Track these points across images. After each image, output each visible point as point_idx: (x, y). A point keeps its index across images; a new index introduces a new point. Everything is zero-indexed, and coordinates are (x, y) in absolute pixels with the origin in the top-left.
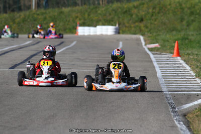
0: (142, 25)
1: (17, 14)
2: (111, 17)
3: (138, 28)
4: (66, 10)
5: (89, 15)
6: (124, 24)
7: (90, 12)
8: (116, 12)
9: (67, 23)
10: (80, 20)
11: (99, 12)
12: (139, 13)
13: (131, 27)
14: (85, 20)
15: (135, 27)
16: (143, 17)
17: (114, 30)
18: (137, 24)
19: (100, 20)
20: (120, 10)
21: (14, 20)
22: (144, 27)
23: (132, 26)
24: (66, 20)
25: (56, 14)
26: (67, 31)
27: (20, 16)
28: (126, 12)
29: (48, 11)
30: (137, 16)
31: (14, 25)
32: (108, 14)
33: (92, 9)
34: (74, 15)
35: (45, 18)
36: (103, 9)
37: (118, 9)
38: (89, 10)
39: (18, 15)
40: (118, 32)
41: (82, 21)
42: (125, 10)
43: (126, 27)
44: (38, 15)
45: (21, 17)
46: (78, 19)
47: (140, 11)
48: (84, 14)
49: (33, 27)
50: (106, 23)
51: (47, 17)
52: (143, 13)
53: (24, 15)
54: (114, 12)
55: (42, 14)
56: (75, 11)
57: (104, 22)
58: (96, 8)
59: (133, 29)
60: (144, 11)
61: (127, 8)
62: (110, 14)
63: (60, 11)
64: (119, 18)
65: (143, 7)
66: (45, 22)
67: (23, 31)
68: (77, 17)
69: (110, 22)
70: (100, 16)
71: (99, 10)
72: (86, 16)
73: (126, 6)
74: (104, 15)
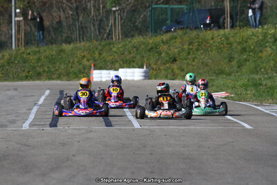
0: (175, 66)
2: (131, 55)
3: (170, 71)
4: (67, 47)
5: (100, 54)
7: (102, 50)
8: (137, 50)
9: (70, 65)
10: (88, 60)
11: (114, 50)
12: (170, 49)
13: (160, 69)
14: (95, 60)
15: (165, 70)
16: (176, 56)
18: (168, 65)
19: (117, 61)
20: (143, 47)
22: (178, 69)
23: (162, 68)
24: (69, 61)
25: (54, 53)
27: (4, 56)
28: (152, 48)
29: (42, 49)
30: (167, 54)
32: (126, 53)
33: (104, 46)
34: (79, 54)
36: (120, 46)
37: (140, 45)
38: (100, 47)
39: (1, 55)
42: (150, 46)
43: (153, 69)
44: (29, 54)
45: (6, 57)
46: (85, 59)
47: (172, 48)
48: (94, 52)
49: (24, 71)
50: (125, 65)
51: (42, 57)
52: (176, 50)
53: (9, 55)
54: (135, 49)
55: (35, 53)
56: (80, 49)
57: (122, 63)
58: (110, 44)
59: (163, 72)
60: (176, 48)
61: (153, 43)
62: (130, 53)
63: (59, 49)
64: (143, 57)
65: (175, 42)
66: (39, 64)
67: (9, 76)
68: (84, 56)
69: (130, 63)
70: (116, 55)
71: (114, 47)
72: (97, 55)
73: (151, 41)
74: (122, 54)
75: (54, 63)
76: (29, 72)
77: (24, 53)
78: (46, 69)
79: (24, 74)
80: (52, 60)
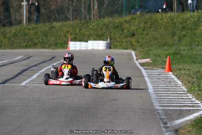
0: (133, 40)
1: (7, 29)
2: (102, 31)
3: (129, 43)
4: (57, 25)
5: (80, 30)
6: (115, 38)
7: (81, 27)
8: (107, 27)
9: (58, 38)
10: (71, 34)
11: (91, 27)
12: (131, 27)
13: (122, 42)
14: (76, 34)
15: (126, 42)
16: (135, 32)
17: (106, 45)
18: (128, 39)
19: (92, 35)
20: (111, 25)
21: (5, 35)
22: (135, 41)
23: (124, 41)
24: (58, 35)
25: (47, 28)
26: (58, 45)
27: (11, 30)
28: (117, 26)
29: (39, 26)
30: (128, 30)
31: (5, 40)
32: (99, 29)
33: (83, 24)
34: (65, 29)
35: (36, 33)
36: (95, 24)
37: (109, 24)
38: (80, 25)
39: (9, 30)
40: (109, 47)
41: (73, 36)
42: (116, 25)
43: (117, 41)
44: (29, 29)
45: (12, 32)
46: (69, 34)
47: (132, 26)
48: (76, 29)
49: (24, 42)
50: (98, 38)
51: (38, 32)
52: (135, 28)
53: (15, 30)
54: (105, 27)
55: (34, 29)
56: (66, 26)
57: (95, 37)
58: (87, 23)
59: (124, 44)
60: (135, 26)
61: (118, 22)
62: (101, 29)
63: (51, 26)
64: (110, 32)
65: (134, 22)
66: (36, 37)
67: (14, 46)
68: (69, 31)
69: (101, 37)
70: (92, 31)
71: (90, 25)
72: (78, 31)
73: (117, 21)
74: (96, 30)
75: (47, 36)
76: (28, 42)
77: (25, 28)
78: (41, 41)
79: (24, 44)
80: (45, 34)
